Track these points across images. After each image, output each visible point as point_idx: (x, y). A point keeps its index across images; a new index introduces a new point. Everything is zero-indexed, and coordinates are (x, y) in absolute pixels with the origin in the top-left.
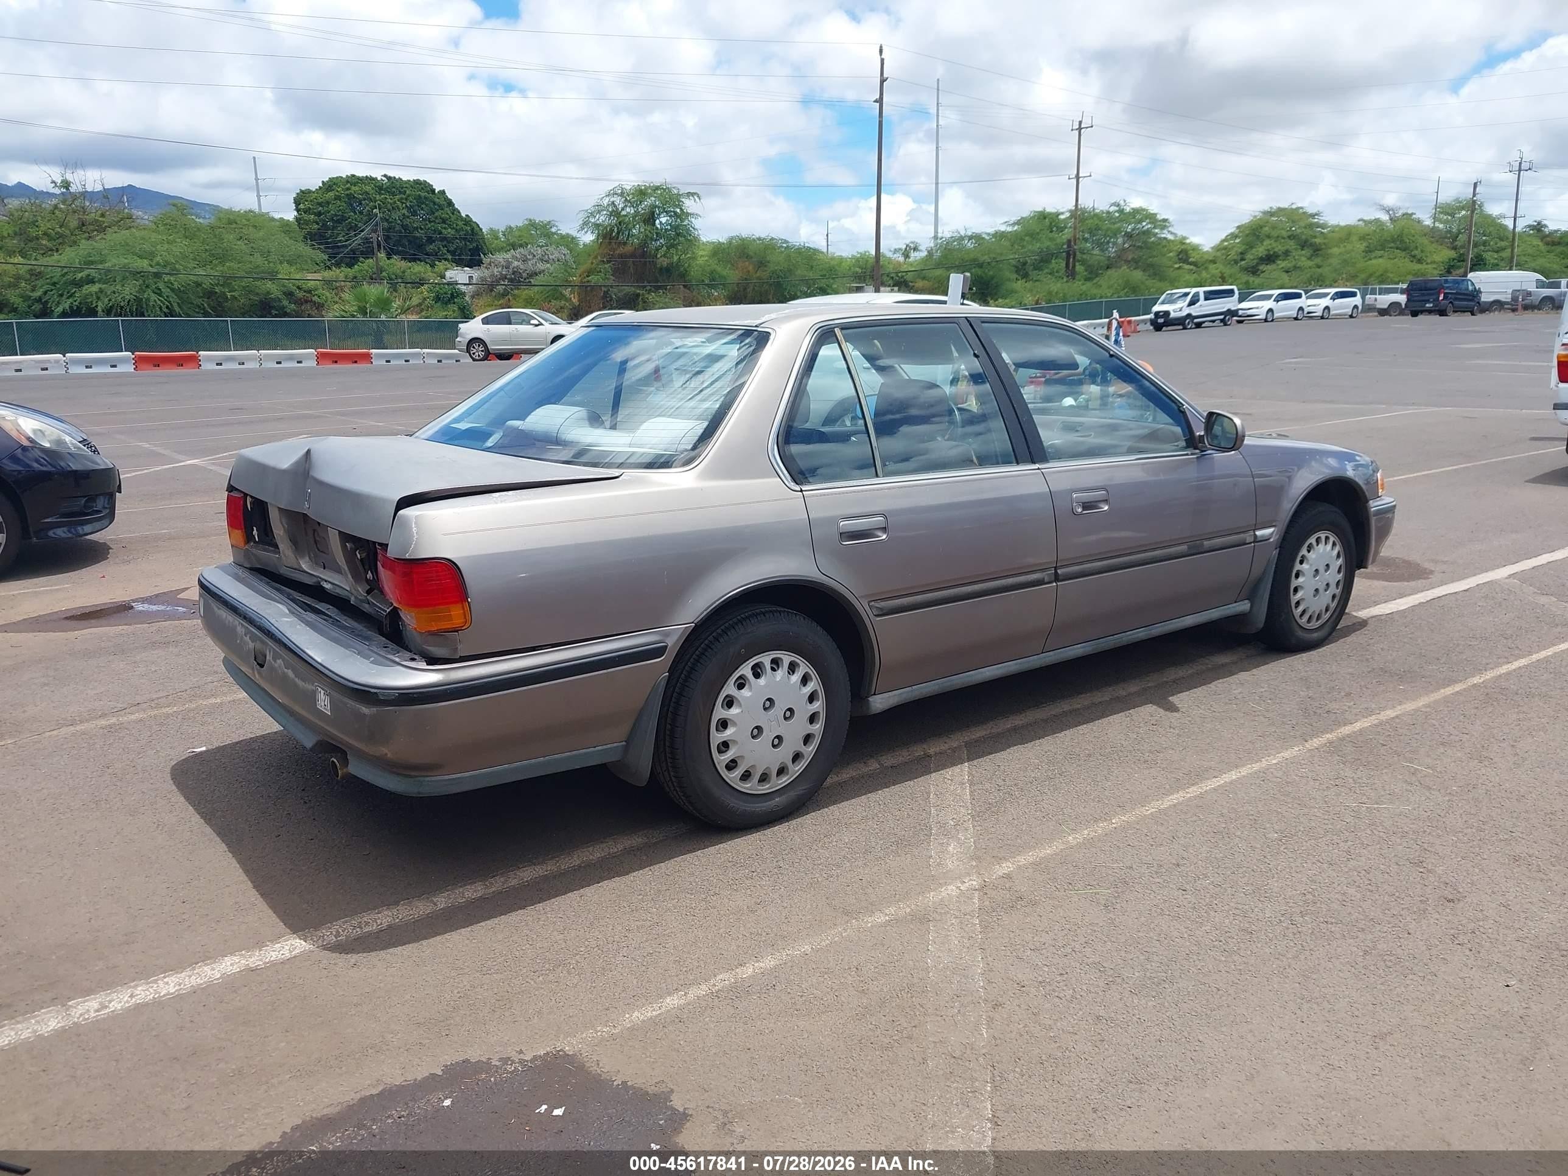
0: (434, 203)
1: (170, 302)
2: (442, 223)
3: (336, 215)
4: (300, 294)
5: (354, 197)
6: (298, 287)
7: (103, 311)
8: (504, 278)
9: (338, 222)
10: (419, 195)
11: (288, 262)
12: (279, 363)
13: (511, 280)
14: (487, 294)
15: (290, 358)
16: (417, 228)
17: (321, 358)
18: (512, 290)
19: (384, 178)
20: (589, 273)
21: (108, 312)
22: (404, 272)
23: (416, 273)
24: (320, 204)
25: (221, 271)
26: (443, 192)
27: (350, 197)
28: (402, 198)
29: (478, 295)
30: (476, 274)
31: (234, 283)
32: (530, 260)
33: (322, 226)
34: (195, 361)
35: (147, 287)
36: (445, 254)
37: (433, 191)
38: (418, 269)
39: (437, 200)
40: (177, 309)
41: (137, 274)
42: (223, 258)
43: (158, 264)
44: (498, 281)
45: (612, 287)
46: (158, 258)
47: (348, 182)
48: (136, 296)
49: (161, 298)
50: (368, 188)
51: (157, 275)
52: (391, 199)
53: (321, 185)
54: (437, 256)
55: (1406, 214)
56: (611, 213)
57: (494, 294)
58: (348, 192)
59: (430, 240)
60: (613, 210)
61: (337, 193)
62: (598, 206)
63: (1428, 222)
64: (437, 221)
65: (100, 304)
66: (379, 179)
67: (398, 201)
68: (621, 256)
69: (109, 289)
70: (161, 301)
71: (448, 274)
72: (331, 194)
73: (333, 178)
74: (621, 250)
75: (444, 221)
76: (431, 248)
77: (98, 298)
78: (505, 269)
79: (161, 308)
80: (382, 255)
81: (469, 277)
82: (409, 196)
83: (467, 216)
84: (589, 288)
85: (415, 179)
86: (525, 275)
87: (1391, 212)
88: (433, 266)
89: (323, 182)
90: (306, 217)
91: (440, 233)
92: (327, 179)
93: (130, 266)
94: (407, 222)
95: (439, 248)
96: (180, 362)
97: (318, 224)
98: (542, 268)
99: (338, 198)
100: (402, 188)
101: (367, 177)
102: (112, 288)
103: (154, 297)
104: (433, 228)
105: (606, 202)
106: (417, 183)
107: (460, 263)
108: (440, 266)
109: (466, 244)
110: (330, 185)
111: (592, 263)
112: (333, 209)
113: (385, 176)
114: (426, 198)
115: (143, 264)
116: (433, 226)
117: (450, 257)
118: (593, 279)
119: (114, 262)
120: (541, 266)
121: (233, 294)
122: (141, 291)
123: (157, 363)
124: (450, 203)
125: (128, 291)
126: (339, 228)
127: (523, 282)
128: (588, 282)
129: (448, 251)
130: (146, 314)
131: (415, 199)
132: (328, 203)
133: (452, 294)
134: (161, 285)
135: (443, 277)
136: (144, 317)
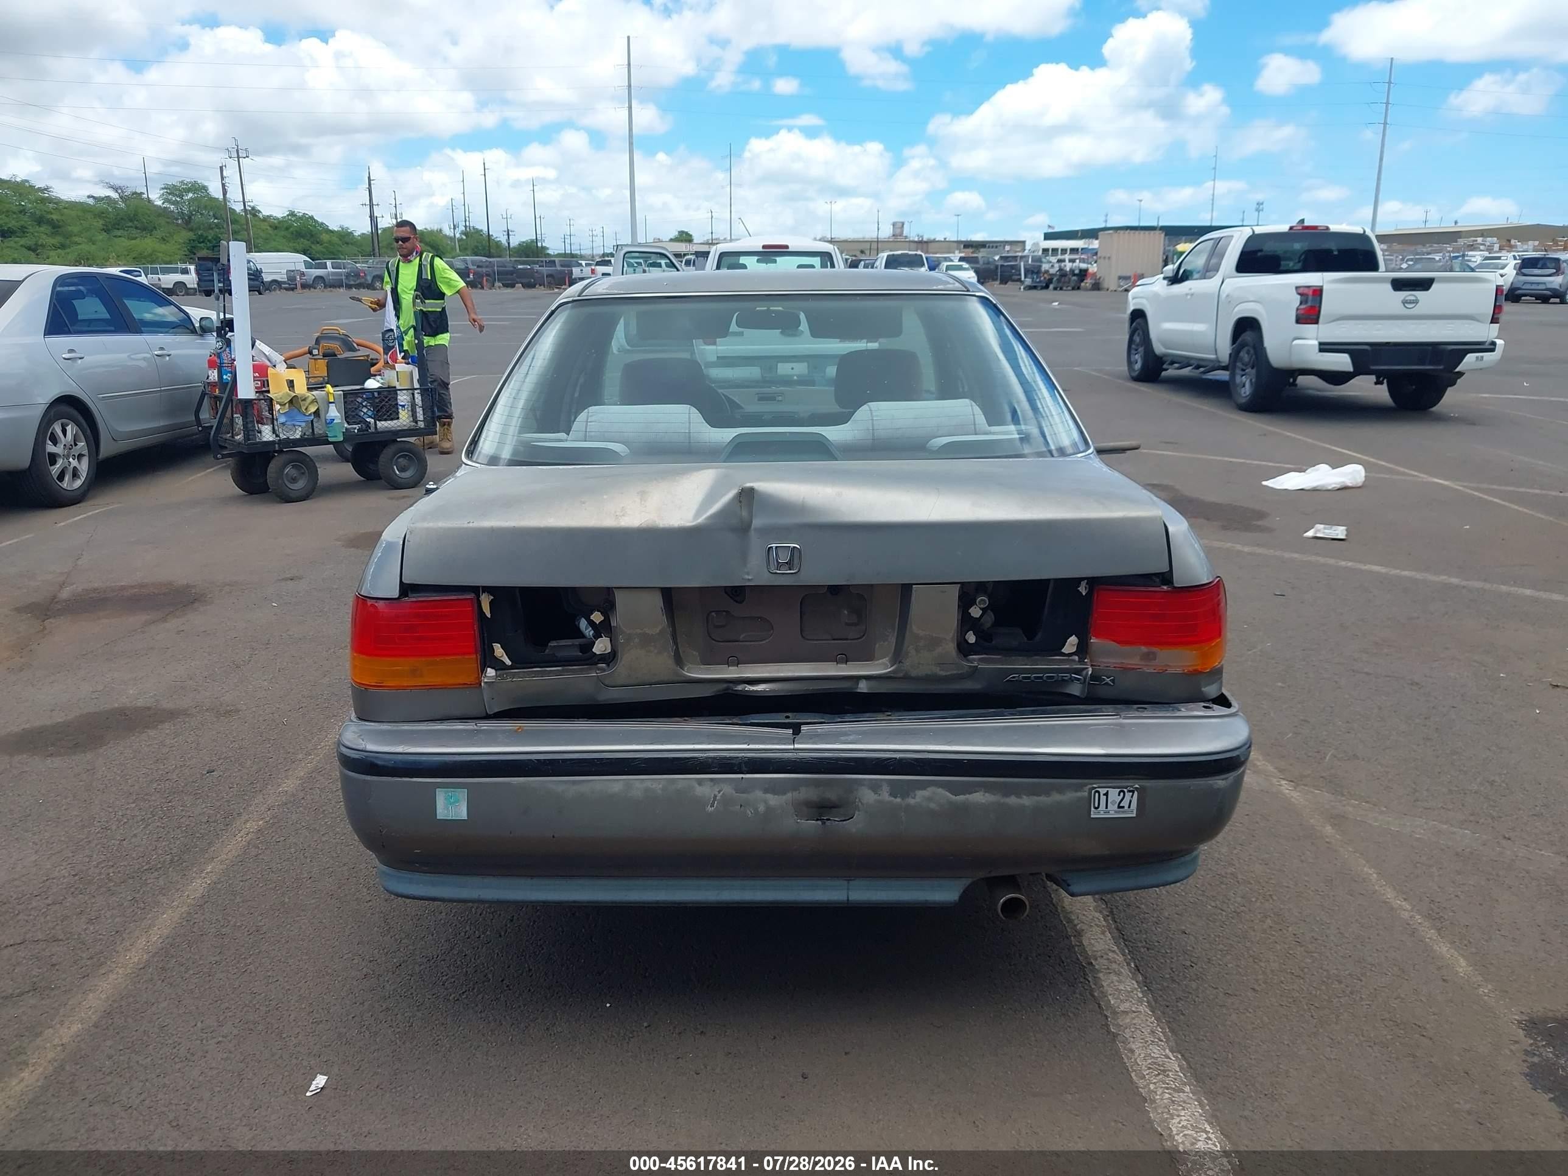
55: (135, 193)
63: (159, 203)
87: (120, 191)
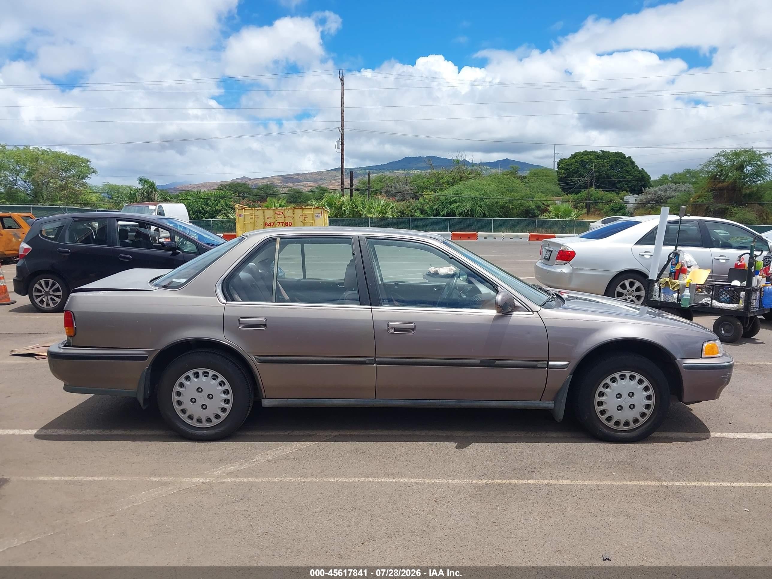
0: (624, 163)
1: (484, 210)
2: (627, 173)
3: (574, 170)
4: (543, 207)
5: (584, 161)
6: (543, 204)
7: (458, 214)
8: (652, 200)
9: (575, 173)
10: (617, 160)
11: (542, 192)
12: (511, 238)
13: (656, 201)
14: (643, 207)
15: (517, 236)
16: (613, 175)
17: (531, 237)
18: (656, 206)
19: (600, 152)
20: (699, 197)
21: (460, 215)
22: (602, 197)
23: (609, 197)
24: (568, 165)
25: (509, 197)
26: (630, 158)
27: (582, 161)
28: (607, 162)
29: (637, 208)
30: (640, 197)
31: (514, 202)
32: (668, 191)
33: (567, 175)
34: (475, 236)
35: (477, 204)
36: (626, 188)
37: (625, 157)
38: (610, 195)
39: (625, 162)
40: (487, 213)
41: (474, 199)
42: (512, 191)
43: (483, 194)
44: (649, 202)
45: (711, 204)
46: (483, 192)
47: (583, 154)
48: (471, 208)
49: (481, 209)
50: (591, 157)
51: (482, 199)
52: (602, 162)
53: (571, 156)
54: (621, 189)
56: (717, 165)
57: (646, 208)
58: (582, 159)
59: (619, 182)
60: (718, 164)
61: (576, 160)
62: (709, 162)
64: (624, 172)
65: (457, 211)
66: (598, 152)
67: (606, 162)
68: (720, 188)
69: (462, 205)
70: (481, 210)
71: (625, 198)
72: (574, 160)
73: (577, 153)
74: (721, 185)
75: (628, 172)
76: (619, 185)
77: (457, 209)
78: (654, 196)
79: (480, 213)
80: (593, 189)
81: (636, 199)
82: (611, 160)
83: (642, 169)
84: (698, 205)
85: (616, 151)
86: (664, 198)
88: (618, 194)
89: (572, 154)
90: (561, 171)
91: (625, 178)
92: (574, 153)
93: (471, 195)
94: (609, 172)
95: (623, 185)
96: (469, 237)
97: (565, 174)
98: (674, 195)
99: (576, 162)
100: (609, 156)
101: (592, 151)
102: (463, 205)
103: (478, 208)
104: (622, 176)
105: (714, 160)
106: (617, 154)
107: (633, 193)
108: (622, 194)
109: (638, 183)
110: (574, 156)
111: (702, 192)
112: (573, 167)
113: (601, 151)
114: (620, 161)
115: (476, 194)
116: (622, 174)
117: (628, 190)
118: (700, 200)
119: (466, 194)
120: (673, 194)
121: (513, 207)
122: (474, 205)
123: (460, 237)
124: (633, 163)
125: (468, 206)
126: (575, 176)
127: (664, 202)
128: (698, 202)
129: (628, 187)
130: (474, 216)
131: (614, 161)
132: (572, 164)
133: (620, 208)
134: (482, 203)
135: (622, 199)
136: (473, 217)
